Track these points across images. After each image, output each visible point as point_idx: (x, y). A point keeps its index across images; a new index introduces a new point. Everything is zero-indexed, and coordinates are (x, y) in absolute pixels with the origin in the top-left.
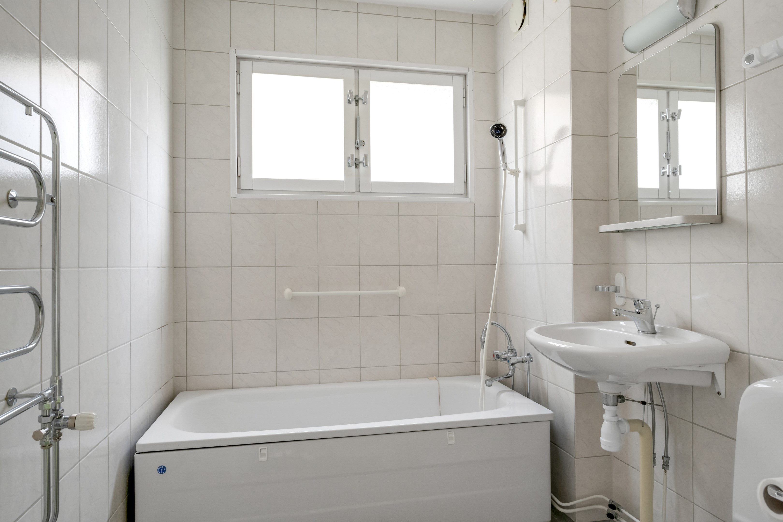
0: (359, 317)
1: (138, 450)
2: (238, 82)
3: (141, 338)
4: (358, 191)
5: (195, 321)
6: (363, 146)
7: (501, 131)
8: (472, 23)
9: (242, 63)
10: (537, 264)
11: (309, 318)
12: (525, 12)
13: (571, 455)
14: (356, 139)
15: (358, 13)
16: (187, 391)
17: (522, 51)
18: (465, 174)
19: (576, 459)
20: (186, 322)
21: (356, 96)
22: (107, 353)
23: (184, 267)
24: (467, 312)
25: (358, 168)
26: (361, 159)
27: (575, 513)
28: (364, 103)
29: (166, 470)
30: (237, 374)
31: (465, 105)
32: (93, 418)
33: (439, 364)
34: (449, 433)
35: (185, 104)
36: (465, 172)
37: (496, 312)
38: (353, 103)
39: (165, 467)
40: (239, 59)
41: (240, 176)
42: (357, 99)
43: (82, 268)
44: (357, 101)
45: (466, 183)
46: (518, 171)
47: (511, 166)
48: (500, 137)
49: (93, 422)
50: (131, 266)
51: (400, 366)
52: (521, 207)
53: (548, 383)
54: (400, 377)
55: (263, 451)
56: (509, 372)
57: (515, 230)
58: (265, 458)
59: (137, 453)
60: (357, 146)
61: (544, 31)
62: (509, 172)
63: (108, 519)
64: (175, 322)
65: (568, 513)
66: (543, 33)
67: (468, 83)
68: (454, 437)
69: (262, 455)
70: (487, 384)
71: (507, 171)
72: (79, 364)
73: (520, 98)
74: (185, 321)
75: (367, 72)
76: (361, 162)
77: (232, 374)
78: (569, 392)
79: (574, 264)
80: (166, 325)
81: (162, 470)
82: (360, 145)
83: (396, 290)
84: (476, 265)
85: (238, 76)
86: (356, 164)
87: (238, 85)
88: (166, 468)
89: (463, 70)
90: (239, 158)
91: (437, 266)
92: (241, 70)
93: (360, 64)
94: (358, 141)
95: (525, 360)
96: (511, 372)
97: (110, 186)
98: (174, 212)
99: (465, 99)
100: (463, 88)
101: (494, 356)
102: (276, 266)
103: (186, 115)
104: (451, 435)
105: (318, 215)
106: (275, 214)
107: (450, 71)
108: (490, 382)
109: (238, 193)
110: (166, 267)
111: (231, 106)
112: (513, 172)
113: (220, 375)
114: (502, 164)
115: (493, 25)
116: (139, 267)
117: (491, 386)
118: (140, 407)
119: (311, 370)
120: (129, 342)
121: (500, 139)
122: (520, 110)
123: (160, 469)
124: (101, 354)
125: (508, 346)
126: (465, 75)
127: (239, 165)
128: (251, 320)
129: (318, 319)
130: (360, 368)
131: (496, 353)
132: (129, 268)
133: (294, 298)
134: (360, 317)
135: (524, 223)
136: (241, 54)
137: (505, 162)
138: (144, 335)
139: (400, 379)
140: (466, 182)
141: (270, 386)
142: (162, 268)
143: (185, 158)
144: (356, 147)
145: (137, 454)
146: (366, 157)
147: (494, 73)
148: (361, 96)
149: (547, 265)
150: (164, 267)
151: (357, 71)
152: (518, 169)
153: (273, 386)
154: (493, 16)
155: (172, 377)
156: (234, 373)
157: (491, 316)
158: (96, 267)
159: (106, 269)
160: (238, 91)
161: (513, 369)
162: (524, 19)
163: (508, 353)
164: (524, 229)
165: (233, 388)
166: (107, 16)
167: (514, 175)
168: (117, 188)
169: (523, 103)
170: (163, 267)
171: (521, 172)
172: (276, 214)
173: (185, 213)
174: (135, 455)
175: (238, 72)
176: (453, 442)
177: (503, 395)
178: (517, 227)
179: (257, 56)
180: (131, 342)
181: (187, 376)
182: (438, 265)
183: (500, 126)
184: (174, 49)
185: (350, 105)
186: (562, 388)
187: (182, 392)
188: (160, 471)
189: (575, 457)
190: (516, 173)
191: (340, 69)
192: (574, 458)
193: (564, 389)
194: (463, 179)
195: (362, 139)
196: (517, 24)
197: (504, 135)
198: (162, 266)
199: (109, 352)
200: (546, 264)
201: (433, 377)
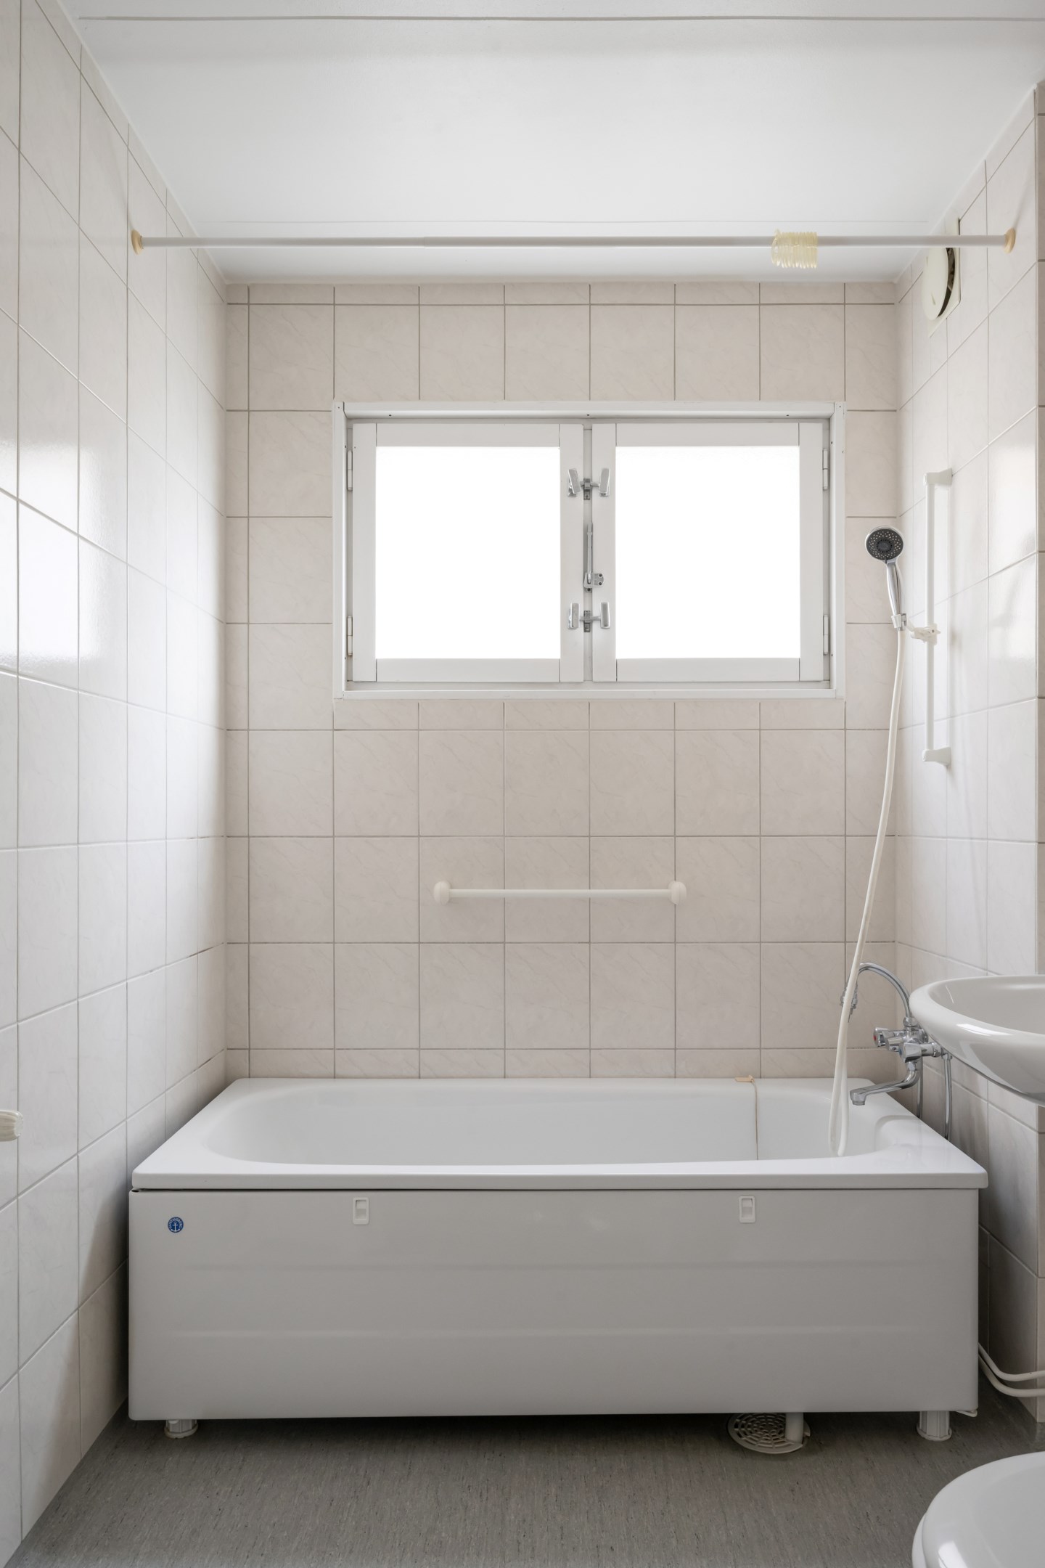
0: (588, 945)
1: (136, 1185)
2: (349, 469)
3: (150, 974)
4: (589, 678)
5: (266, 943)
6: (600, 584)
7: (891, 545)
8: (845, 304)
9: (358, 428)
10: (972, 839)
11: (484, 943)
12: (952, 273)
13: (1030, 1269)
14: (585, 571)
15: (590, 305)
16: (249, 1077)
17: (947, 361)
18: (826, 637)
19: (1039, 1279)
20: (249, 943)
21: (587, 481)
22: (76, 1002)
23: (246, 837)
24: (826, 940)
25: (589, 631)
26: (597, 612)
27: (1036, 1398)
28: (603, 495)
29: (182, 1226)
30: (342, 1049)
31: (826, 485)
32: (14, 1121)
33: (760, 1049)
34: (743, 1199)
35: (248, 517)
36: (826, 632)
37: (894, 942)
38: (581, 494)
39: (181, 1220)
40: (350, 420)
41: (351, 656)
42: (587, 485)
43: (24, 847)
44: (587, 492)
45: (827, 657)
46: (933, 631)
47: (918, 619)
48: (887, 559)
49: (13, 1127)
50: (128, 839)
51: (675, 1049)
52: (941, 709)
53: (990, 1105)
54: (675, 1073)
55: (361, 1206)
56: (907, 1075)
57: (926, 761)
58: (364, 1220)
59: (133, 1189)
60: (589, 586)
61: (988, 317)
62: (912, 633)
63: (77, 1307)
64: (228, 943)
65: (1024, 1398)
66: (986, 321)
67: (834, 438)
68: (754, 1206)
69: (360, 1213)
70: (855, 1099)
71: (909, 633)
72: (18, 1021)
73: (941, 467)
74: (247, 941)
75: (609, 427)
76: (596, 619)
77: (334, 1049)
78: (1030, 1129)
79: (1039, 843)
80: (207, 949)
81: (176, 1225)
82: (593, 582)
83: (667, 888)
84: (848, 836)
85: (350, 454)
86: (585, 623)
87: (350, 472)
88: (182, 1223)
89: (822, 409)
90: (350, 620)
91: (758, 838)
92: (355, 443)
93: (593, 412)
94: (589, 576)
95: (939, 1051)
96: (910, 1076)
97: (83, 693)
98: (228, 730)
99: (826, 471)
100: (824, 448)
101: (875, 1038)
102: (419, 836)
103: (250, 539)
104: (748, 1204)
105: (505, 732)
106: (418, 730)
107: (792, 413)
108: (860, 1095)
109: (348, 688)
110: (208, 837)
111: (333, 516)
112: (922, 634)
113: (311, 1049)
114: (895, 617)
115: (893, 304)
116: (145, 840)
117: (864, 1104)
118: (147, 1104)
119: (488, 1049)
120: (123, 981)
121: (889, 561)
122: (941, 493)
123: (173, 1223)
124: (63, 1004)
125: (905, 1019)
126: (826, 419)
127: (350, 633)
128: (370, 943)
129: (502, 945)
130: (590, 1049)
131: (880, 1032)
132: (125, 843)
133: (452, 901)
134: (589, 943)
135: (948, 746)
136: (353, 410)
137: (903, 612)
138: (158, 968)
139: (675, 1077)
140: (828, 655)
141: (408, 1078)
142: (199, 839)
143: (248, 623)
144: (585, 588)
145: (133, 1191)
146: (604, 607)
147: (895, 411)
148: (596, 479)
149: (990, 842)
150: (204, 837)
151: (588, 427)
152: (936, 626)
153: (412, 1078)
154: (892, 283)
155: (223, 1050)
156: (337, 1047)
157: (860, 952)
158: (54, 845)
159: (76, 847)
160: (350, 486)
161: (916, 1070)
162: (950, 288)
163: (905, 1034)
164: (946, 759)
165: (335, 1078)
166: (78, 377)
167: (924, 640)
168: (98, 695)
169: (948, 478)
170: (202, 838)
171: (940, 632)
172: (421, 730)
173: (248, 730)
174: (131, 1193)
175: (349, 447)
176: (750, 1218)
177: (889, 1127)
178: (931, 756)
179: (386, 413)
180: (129, 981)
181: (249, 1049)
182: (760, 836)
183: (887, 534)
184: (228, 411)
185: (572, 499)
186: (1014, 1118)
187: (239, 1080)
188: (173, 1228)
189: (1037, 1275)
190: (929, 636)
191: (553, 427)
192: (1035, 1277)
193: (1018, 1120)
194: (820, 647)
195: (597, 571)
196: (934, 303)
197: (898, 553)
198: (201, 835)
199: (80, 1000)
200: (987, 839)
201: (747, 1077)
